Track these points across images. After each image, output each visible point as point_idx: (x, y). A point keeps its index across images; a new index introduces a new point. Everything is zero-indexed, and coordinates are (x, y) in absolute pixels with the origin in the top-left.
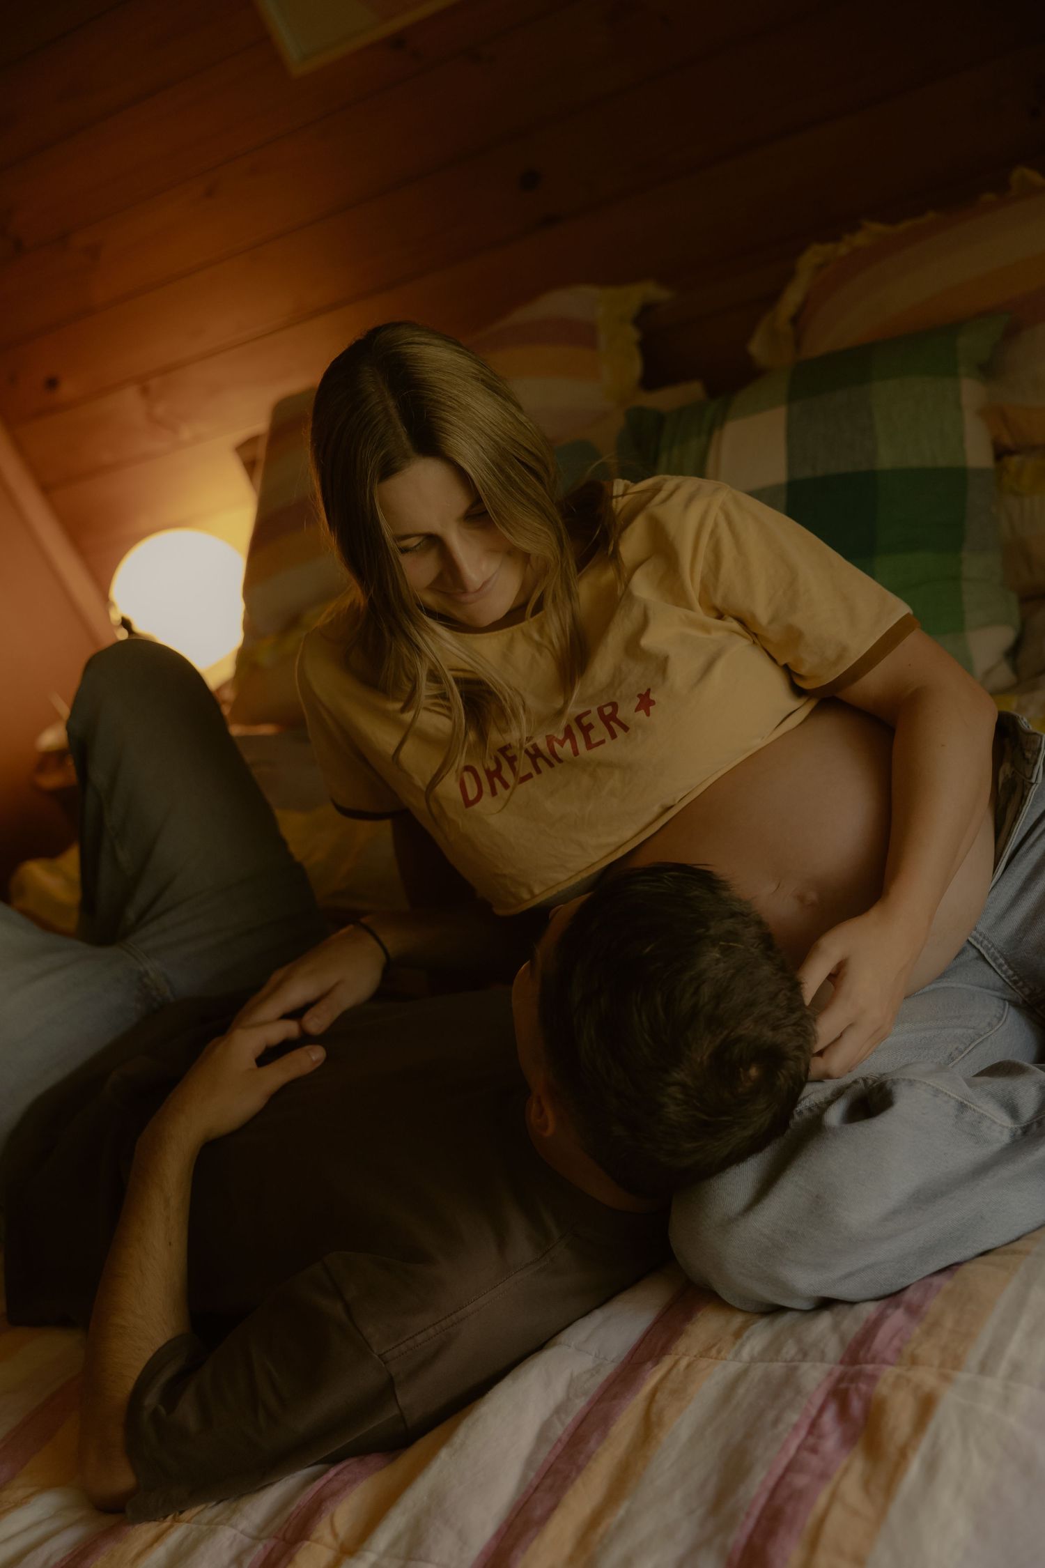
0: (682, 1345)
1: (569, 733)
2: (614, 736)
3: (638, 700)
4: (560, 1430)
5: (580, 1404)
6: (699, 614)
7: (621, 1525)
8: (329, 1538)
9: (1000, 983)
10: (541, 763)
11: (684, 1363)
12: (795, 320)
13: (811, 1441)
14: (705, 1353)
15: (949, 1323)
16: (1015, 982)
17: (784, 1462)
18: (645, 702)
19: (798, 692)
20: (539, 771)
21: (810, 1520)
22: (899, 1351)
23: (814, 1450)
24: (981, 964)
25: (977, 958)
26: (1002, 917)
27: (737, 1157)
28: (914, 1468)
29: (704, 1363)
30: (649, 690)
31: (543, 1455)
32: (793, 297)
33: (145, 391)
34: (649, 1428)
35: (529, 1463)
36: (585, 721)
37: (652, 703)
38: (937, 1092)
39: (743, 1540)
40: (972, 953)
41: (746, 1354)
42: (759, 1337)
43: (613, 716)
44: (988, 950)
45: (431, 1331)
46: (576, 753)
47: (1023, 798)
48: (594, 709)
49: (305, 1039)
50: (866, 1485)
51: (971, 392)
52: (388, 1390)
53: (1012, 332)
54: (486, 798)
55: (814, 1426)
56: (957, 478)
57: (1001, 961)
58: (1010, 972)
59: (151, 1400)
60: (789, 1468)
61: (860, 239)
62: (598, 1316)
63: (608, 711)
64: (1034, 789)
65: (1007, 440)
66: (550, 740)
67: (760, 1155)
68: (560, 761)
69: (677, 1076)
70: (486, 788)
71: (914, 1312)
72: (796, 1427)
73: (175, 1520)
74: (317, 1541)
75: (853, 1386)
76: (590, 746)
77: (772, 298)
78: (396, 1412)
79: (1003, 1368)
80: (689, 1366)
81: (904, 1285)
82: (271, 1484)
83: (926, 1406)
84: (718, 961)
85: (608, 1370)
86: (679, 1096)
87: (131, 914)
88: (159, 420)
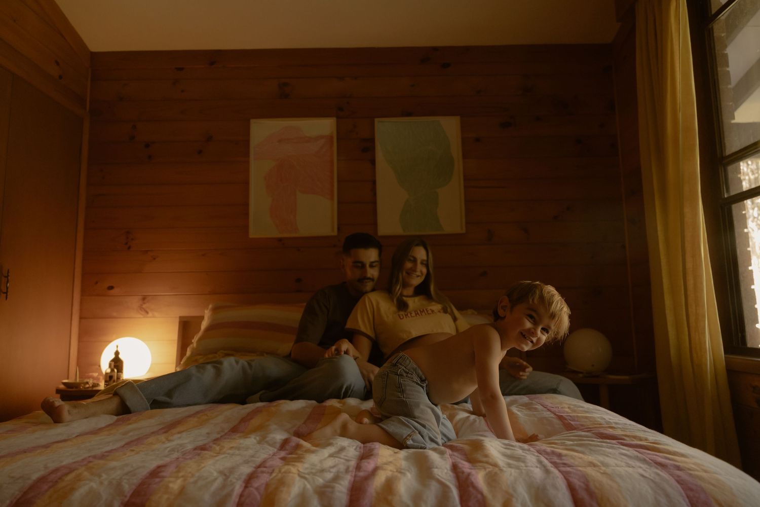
33: (143, 300)
88: (143, 308)
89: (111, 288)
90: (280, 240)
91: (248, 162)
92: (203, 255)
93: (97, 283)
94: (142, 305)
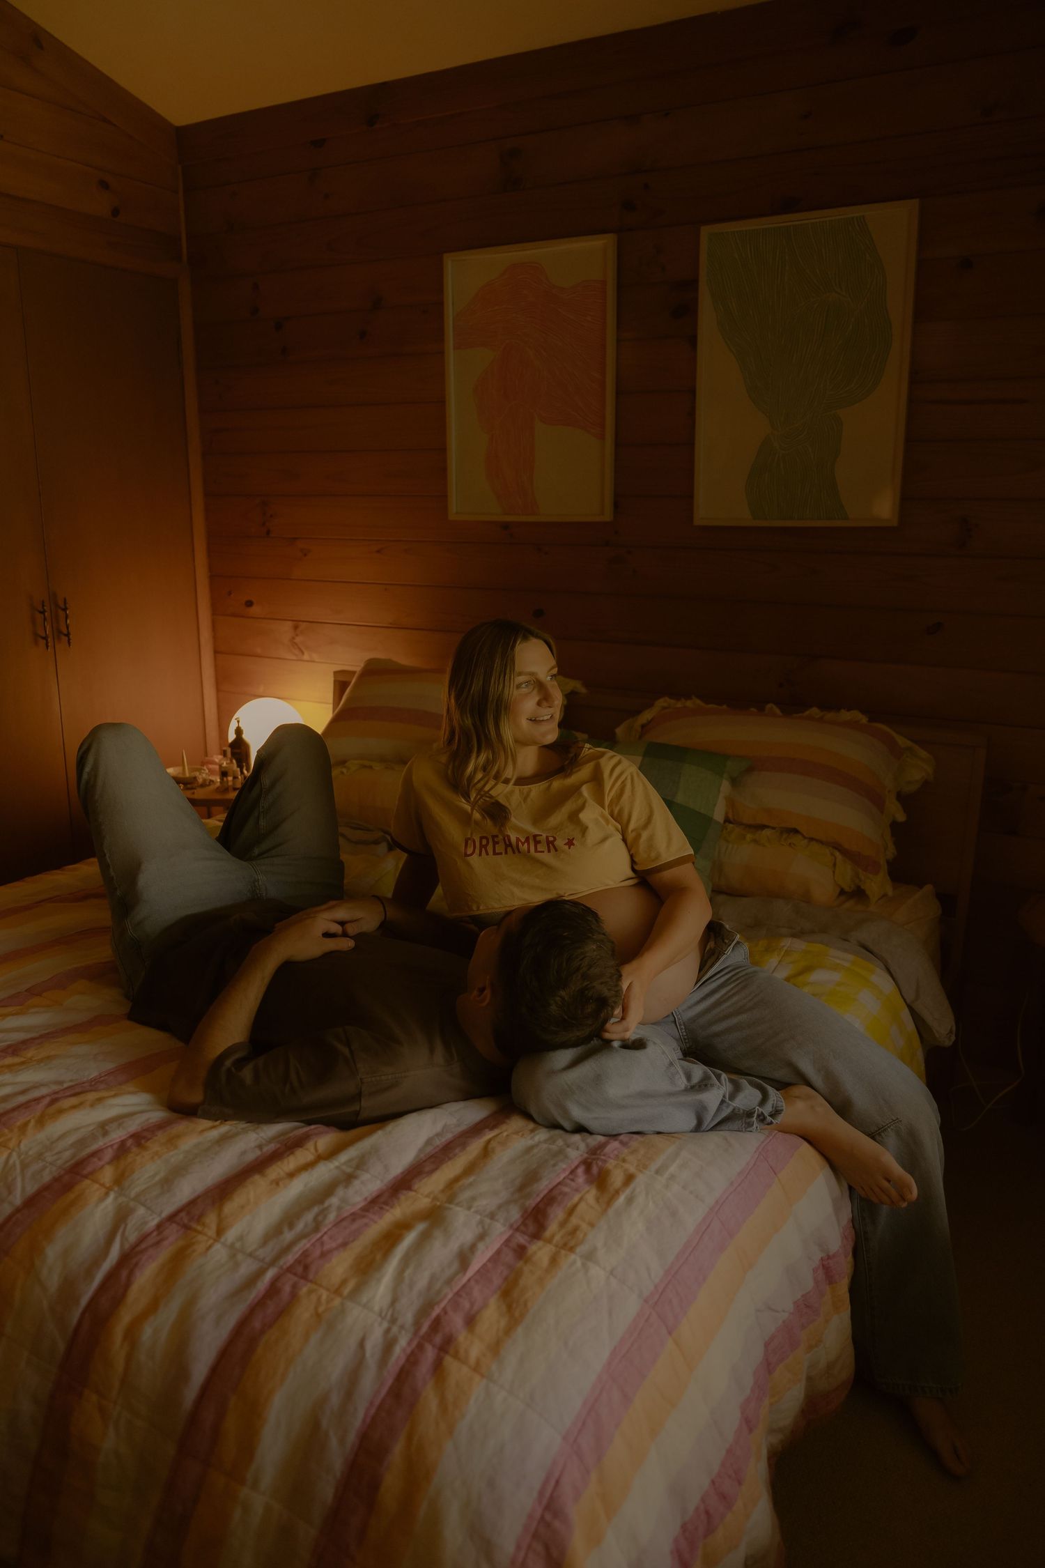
0: (504, 1127)
1: (527, 840)
2: (549, 851)
3: (567, 841)
4: (440, 1142)
5: (449, 1136)
6: (606, 813)
7: (471, 1184)
8: (312, 1149)
9: (678, 1037)
10: (509, 849)
11: (505, 1134)
12: (643, 726)
13: (571, 1177)
14: (517, 1133)
15: (642, 1151)
16: (685, 1039)
17: (558, 1180)
18: (570, 843)
19: (633, 870)
20: (506, 853)
21: (570, 1204)
22: (617, 1156)
23: (573, 1180)
24: (673, 1025)
25: (672, 1022)
26: (690, 1007)
27: (564, 1045)
28: (622, 1199)
29: (515, 1136)
30: (573, 839)
31: (429, 1149)
32: (647, 716)
33: (296, 628)
34: (486, 1153)
35: (421, 1151)
36: (538, 838)
37: (573, 844)
38: (664, 1053)
39: (533, 1205)
40: (671, 1018)
41: (537, 1138)
42: (542, 1135)
43: (552, 842)
44: (679, 1019)
45: (390, 1077)
46: (529, 851)
47: (718, 959)
48: (544, 835)
49: (345, 935)
50: (597, 1200)
51: (725, 786)
52: (358, 1096)
53: (750, 770)
54: (475, 856)
55: (572, 1172)
56: (708, 820)
57: (683, 1027)
58: (685, 1034)
59: (228, 1063)
60: (559, 1184)
61: (689, 704)
62: (461, 1104)
63: (551, 839)
64: (725, 956)
65: (730, 816)
66: (518, 839)
67: (575, 1049)
68: (519, 852)
69: (563, 993)
70: (477, 851)
71: (623, 1144)
72: (564, 1170)
73: (221, 1123)
74: (307, 1149)
75: (594, 1162)
76: (536, 851)
77: (639, 712)
78: (358, 1108)
79: (666, 1175)
80: (507, 1135)
81: (619, 1132)
82: (279, 1122)
83: (629, 1179)
84: (594, 951)
85: (463, 1127)
86: (559, 1003)
87: (256, 851)
88: (296, 644)
89: (249, 604)
90: (506, 526)
91: (442, 353)
92: (378, 552)
93: (230, 593)
94: (293, 638)
